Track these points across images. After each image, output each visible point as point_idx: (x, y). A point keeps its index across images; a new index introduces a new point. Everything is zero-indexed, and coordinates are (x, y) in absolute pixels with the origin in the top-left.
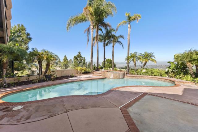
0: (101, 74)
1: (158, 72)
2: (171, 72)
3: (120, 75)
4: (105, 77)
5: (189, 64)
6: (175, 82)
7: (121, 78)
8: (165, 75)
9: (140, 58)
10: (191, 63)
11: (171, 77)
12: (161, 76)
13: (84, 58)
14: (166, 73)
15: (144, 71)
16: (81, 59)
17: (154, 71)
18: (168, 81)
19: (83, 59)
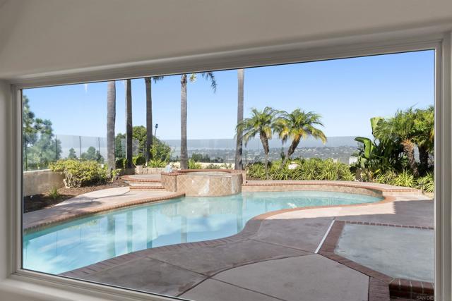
0: (159, 185)
1: (331, 169)
2: (366, 166)
3: (230, 183)
4: (180, 192)
5: (407, 143)
6: (381, 192)
7: (233, 192)
8: (351, 176)
9: (282, 126)
10: (412, 141)
11: (366, 179)
12: (340, 178)
13: (48, 123)
14: (353, 169)
15: (292, 166)
16: (33, 125)
17: (320, 165)
18: (362, 190)
19: (42, 126)
